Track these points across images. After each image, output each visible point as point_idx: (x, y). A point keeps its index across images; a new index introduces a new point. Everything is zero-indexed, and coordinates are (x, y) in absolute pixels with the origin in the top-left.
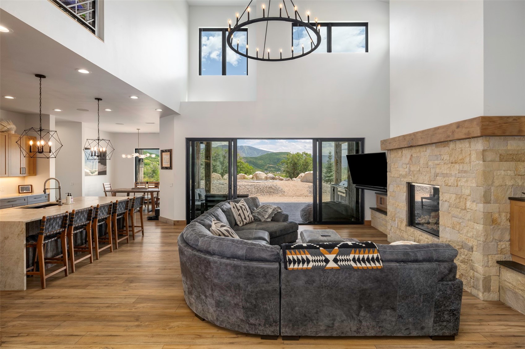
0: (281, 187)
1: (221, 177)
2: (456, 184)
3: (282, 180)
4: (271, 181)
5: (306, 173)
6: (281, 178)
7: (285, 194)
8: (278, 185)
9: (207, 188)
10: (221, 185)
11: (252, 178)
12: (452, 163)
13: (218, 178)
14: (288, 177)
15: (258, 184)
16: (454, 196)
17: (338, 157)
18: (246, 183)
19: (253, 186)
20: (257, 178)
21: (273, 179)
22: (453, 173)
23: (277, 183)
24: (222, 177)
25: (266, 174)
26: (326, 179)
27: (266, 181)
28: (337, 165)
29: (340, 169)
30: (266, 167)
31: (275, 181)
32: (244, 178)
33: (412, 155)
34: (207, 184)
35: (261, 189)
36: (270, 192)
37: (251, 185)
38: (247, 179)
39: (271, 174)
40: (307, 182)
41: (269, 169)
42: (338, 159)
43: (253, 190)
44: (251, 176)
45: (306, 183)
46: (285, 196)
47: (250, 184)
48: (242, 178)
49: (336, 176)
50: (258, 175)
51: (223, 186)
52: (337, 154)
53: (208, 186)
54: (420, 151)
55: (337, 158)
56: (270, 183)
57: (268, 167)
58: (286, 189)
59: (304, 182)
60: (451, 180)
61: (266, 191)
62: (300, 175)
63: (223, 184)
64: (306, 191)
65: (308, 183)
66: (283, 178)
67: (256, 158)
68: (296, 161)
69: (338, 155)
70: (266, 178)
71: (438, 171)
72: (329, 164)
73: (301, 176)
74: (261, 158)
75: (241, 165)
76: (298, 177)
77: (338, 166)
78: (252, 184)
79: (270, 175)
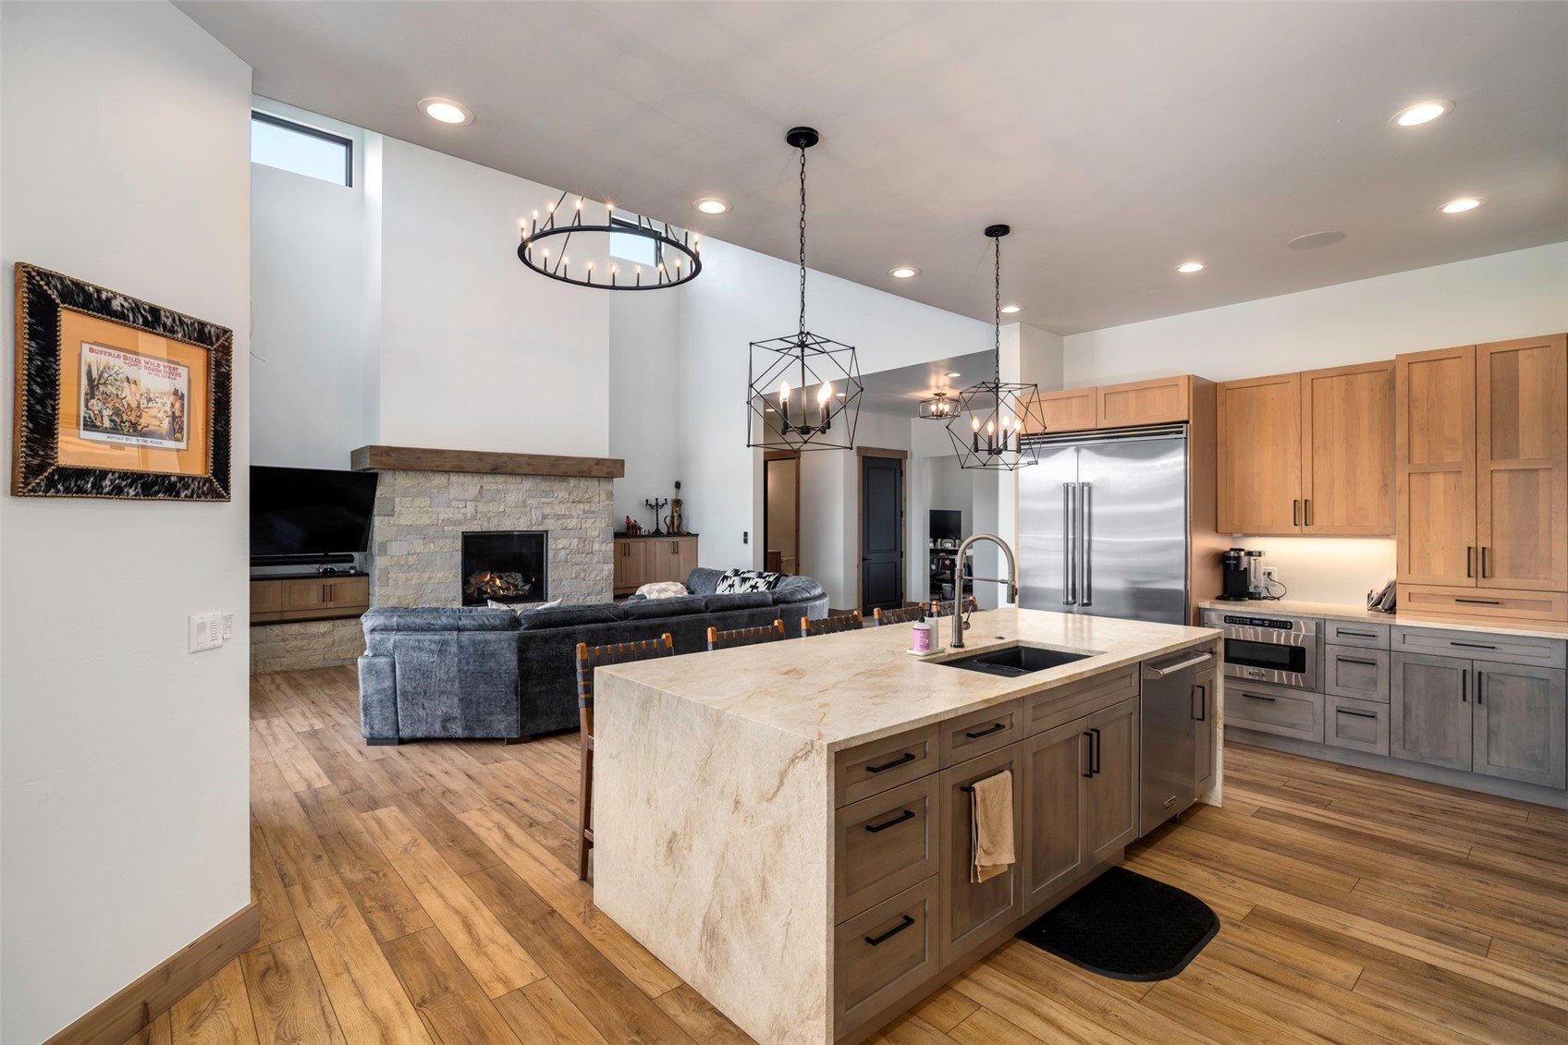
2: (579, 527)
12: (573, 502)
16: (575, 541)
22: (575, 514)
33: (481, 487)
54: (505, 482)
60: (572, 523)
71: (547, 510)
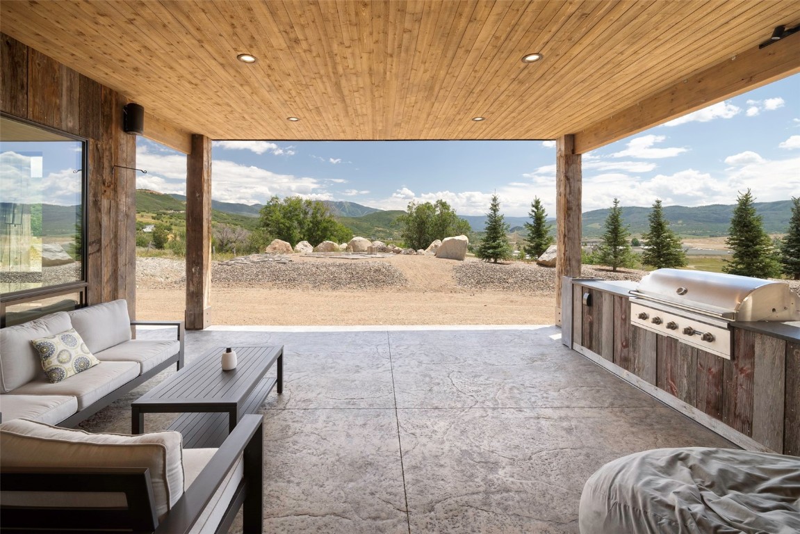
0: (400, 270)
1: (290, 247)
3: (398, 252)
4: (380, 256)
5: (446, 239)
6: (397, 248)
7: (408, 286)
8: (393, 263)
9: (191, 286)
10: (280, 265)
11: (347, 249)
13: (285, 250)
14: (409, 247)
15: (353, 261)
17: (570, 194)
18: (329, 261)
19: (343, 267)
20: (356, 249)
21: (383, 250)
23: (392, 260)
24: (293, 249)
25: (372, 241)
26: (489, 253)
27: (370, 256)
28: (569, 216)
29: (576, 229)
30: (373, 232)
31: (386, 255)
32: (333, 249)
34: (193, 274)
35: (358, 273)
36: (377, 280)
37: (340, 265)
38: (337, 250)
39: (380, 242)
40: (447, 258)
41: (377, 234)
42: (571, 198)
43: (343, 276)
44: (345, 245)
45: (447, 260)
46: (409, 290)
47: (338, 261)
48: (329, 249)
49: (565, 251)
50: (356, 244)
51: (283, 267)
52: (569, 183)
53: (195, 280)
55: (568, 196)
56: (378, 260)
57: (376, 231)
58: (409, 274)
59: (441, 258)
61: (368, 277)
62: (433, 244)
63: (285, 263)
64: (450, 278)
65: (451, 261)
66: (400, 249)
67: (359, 219)
68: (424, 217)
69: (570, 187)
70: (371, 250)
72: (491, 222)
73: (436, 246)
74: (367, 219)
75: (331, 227)
76: (429, 248)
77: (571, 220)
78: (342, 261)
79: (378, 243)
